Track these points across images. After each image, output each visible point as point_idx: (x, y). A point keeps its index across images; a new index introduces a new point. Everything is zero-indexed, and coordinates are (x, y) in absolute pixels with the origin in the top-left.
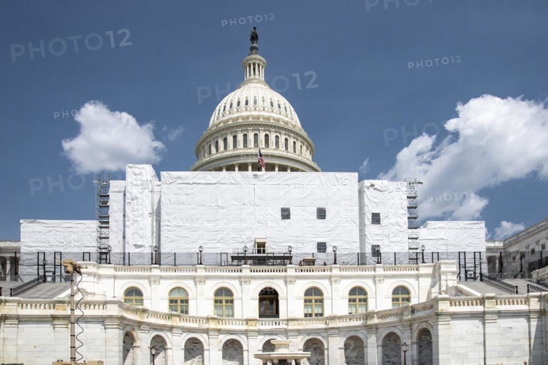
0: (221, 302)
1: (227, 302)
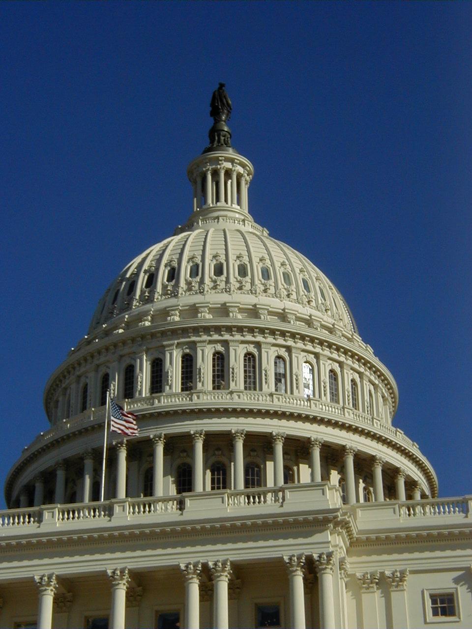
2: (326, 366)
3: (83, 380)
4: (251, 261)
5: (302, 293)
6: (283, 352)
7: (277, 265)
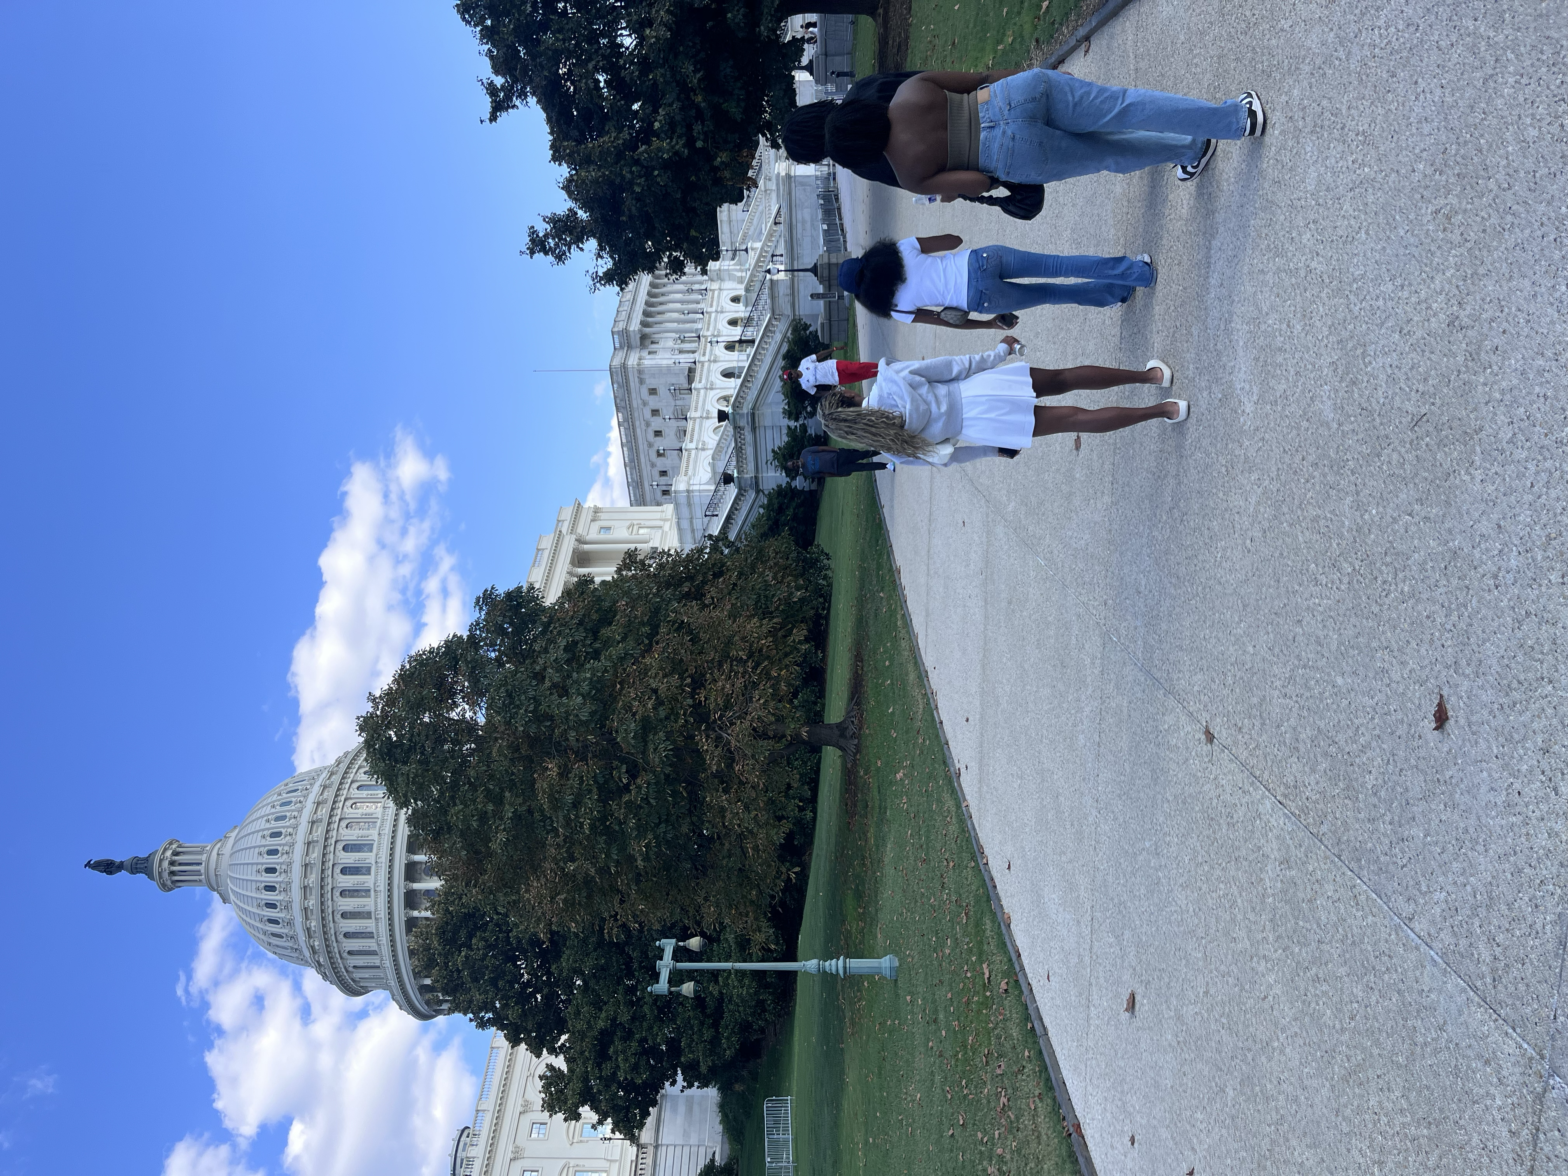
2: (355, 793)
3: (351, 969)
4: (265, 846)
5: (293, 808)
6: (343, 824)
7: (268, 825)
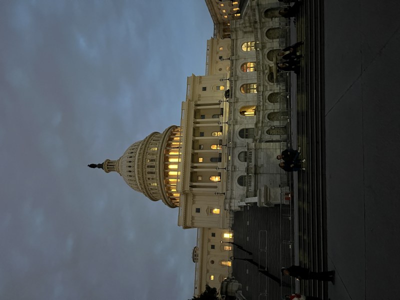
0: (247, 135)
1: (247, 132)
